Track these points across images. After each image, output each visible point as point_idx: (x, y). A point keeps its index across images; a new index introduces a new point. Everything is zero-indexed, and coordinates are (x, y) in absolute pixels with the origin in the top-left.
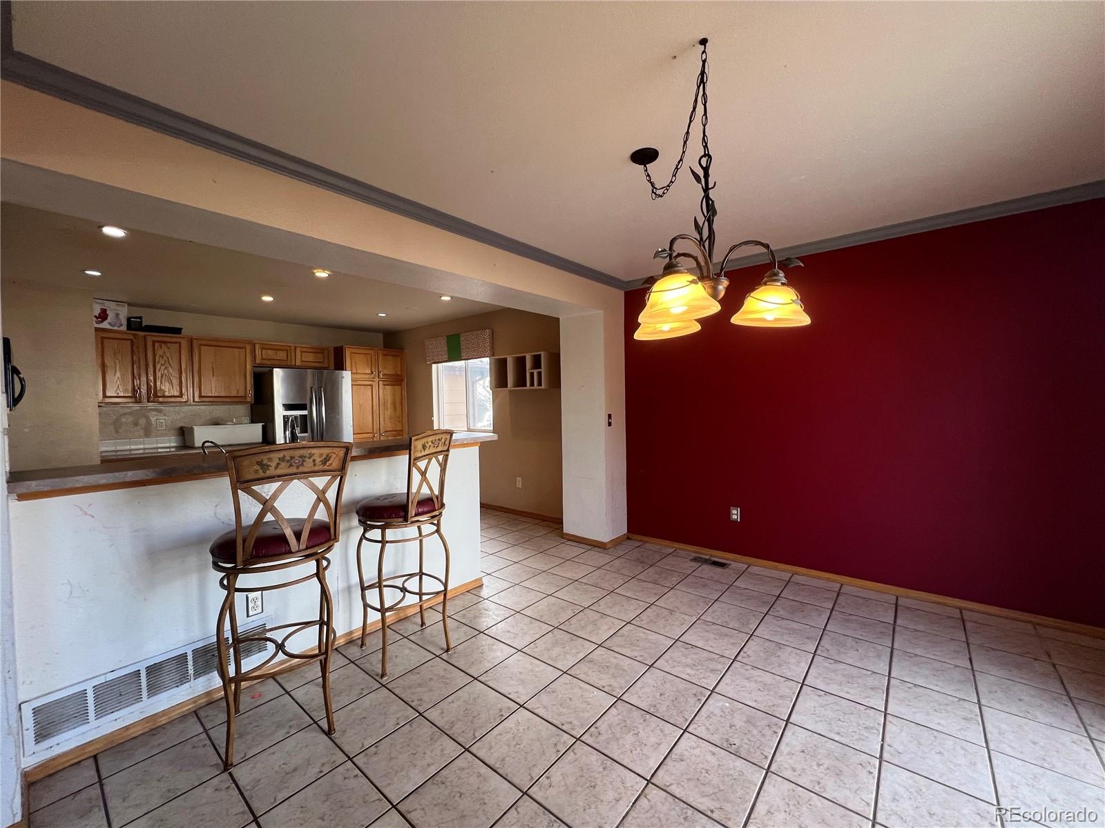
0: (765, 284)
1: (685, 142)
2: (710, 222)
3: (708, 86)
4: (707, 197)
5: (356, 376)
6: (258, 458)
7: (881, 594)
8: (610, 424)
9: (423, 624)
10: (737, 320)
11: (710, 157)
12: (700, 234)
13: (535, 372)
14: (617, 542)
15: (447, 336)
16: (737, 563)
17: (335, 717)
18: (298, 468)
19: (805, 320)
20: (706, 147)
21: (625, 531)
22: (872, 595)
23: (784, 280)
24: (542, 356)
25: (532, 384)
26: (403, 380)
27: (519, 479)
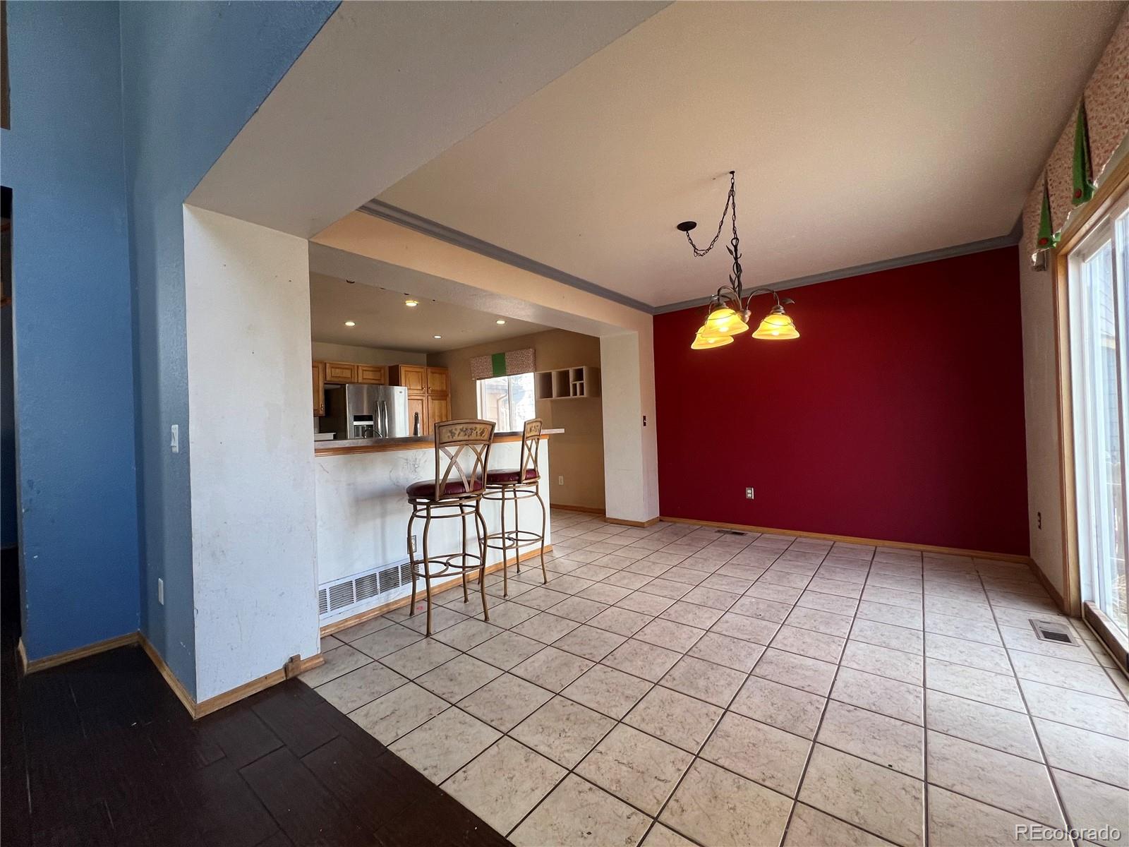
0: (772, 314)
1: (720, 227)
2: (739, 277)
3: (735, 198)
4: (737, 263)
5: (411, 392)
6: (449, 428)
7: (863, 546)
8: (645, 424)
9: (518, 571)
10: (755, 335)
11: (737, 239)
12: (734, 284)
13: (578, 383)
14: (652, 523)
15: (493, 356)
16: (752, 532)
17: (489, 612)
18: (469, 436)
19: (796, 335)
20: (735, 233)
21: (657, 514)
22: (859, 547)
23: (783, 312)
24: (584, 369)
25: (575, 394)
26: (447, 395)
27: (561, 478)
